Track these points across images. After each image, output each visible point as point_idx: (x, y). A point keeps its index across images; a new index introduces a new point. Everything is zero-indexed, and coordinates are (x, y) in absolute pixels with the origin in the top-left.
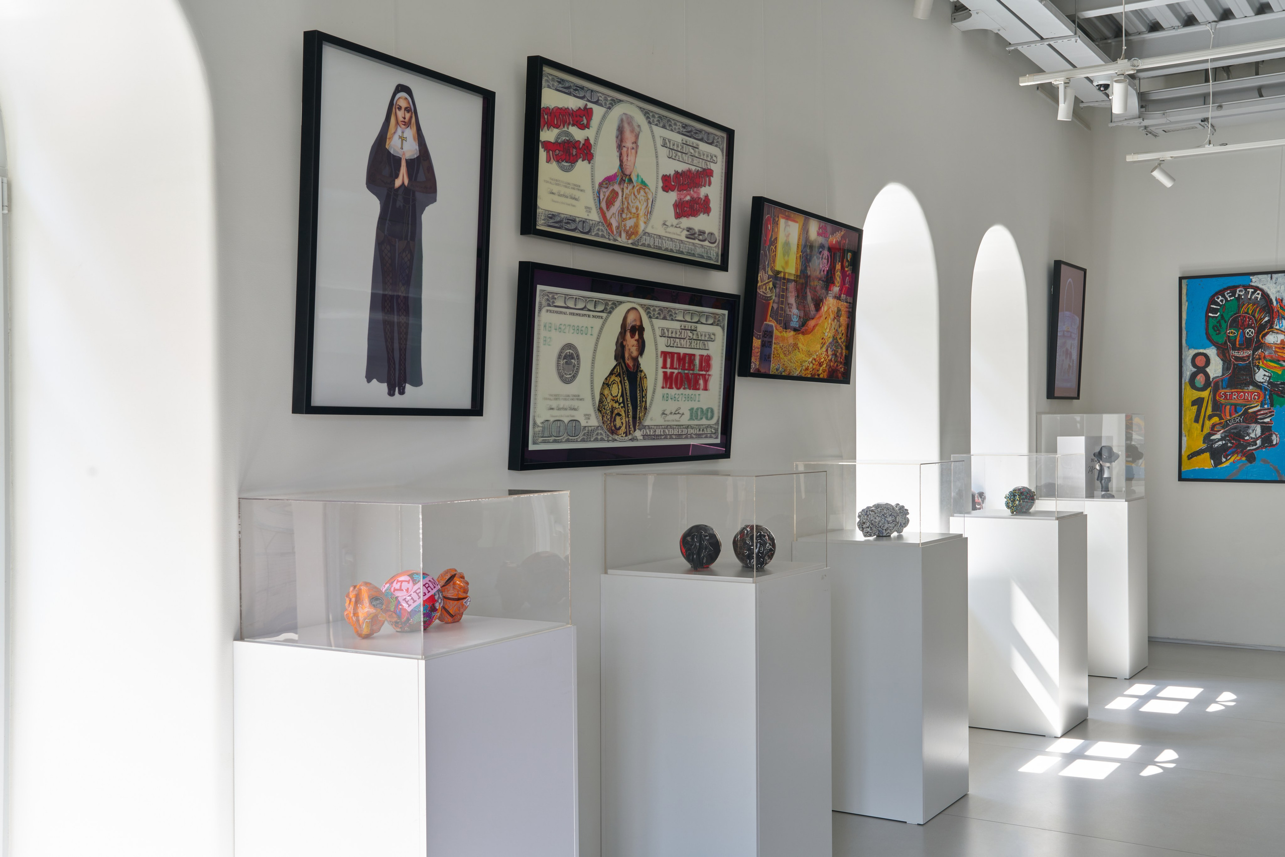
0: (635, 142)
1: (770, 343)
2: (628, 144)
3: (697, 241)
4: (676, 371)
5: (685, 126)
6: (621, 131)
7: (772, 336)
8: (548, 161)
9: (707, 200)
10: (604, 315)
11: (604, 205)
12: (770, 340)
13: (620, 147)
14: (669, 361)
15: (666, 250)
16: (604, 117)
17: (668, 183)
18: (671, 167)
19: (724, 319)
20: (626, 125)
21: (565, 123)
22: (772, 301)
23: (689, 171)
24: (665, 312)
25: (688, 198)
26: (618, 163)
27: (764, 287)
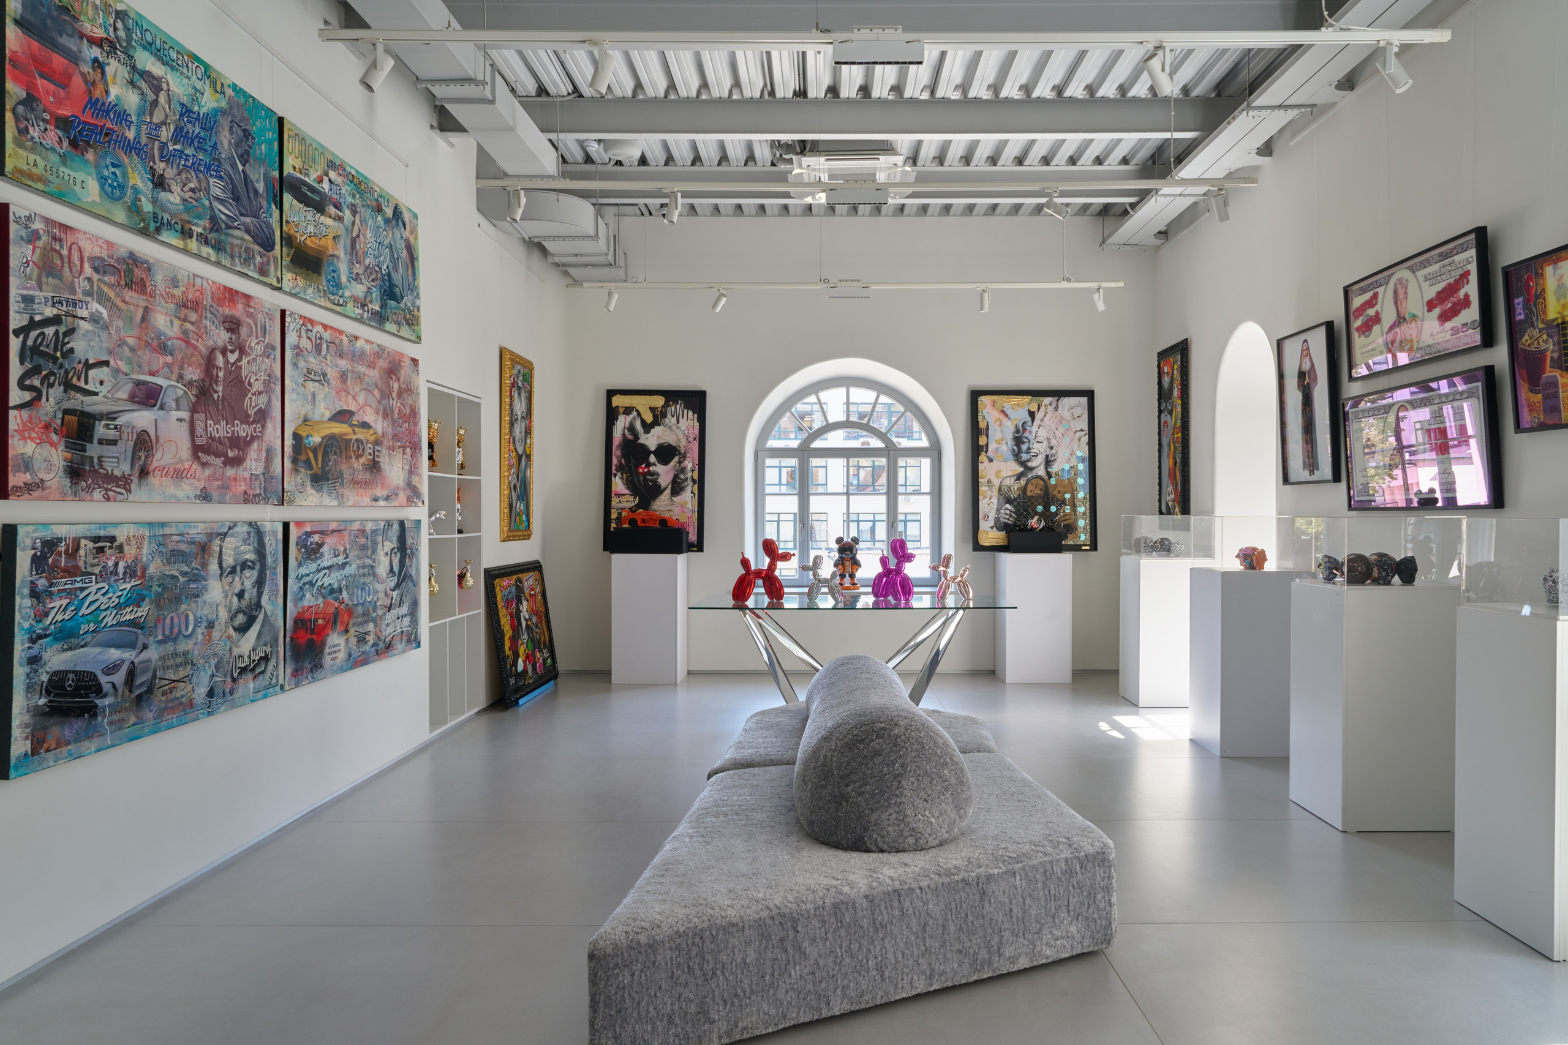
0: (1406, 293)
1: (1556, 396)
2: (1401, 297)
3: (1461, 334)
4: (1439, 442)
5: (1440, 255)
6: (1396, 292)
7: (1557, 386)
8: (1360, 336)
9: (1467, 296)
10: (1385, 415)
11: (1390, 345)
12: (1555, 390)
13: (1396, 303)
14: (1432, 435)
15: (1435, 353)
16: (1385, 291)
17: (1431, 305)
18: (1431, 293)
19: (1477, 391)
20: (1399, 287)
21: (1365, 310)
22: (1550, 352)
23: (1449, 285)
24: (1425, 401)
25: (1450, 305)
26: (1396, 313)
27: (1536, 342)
